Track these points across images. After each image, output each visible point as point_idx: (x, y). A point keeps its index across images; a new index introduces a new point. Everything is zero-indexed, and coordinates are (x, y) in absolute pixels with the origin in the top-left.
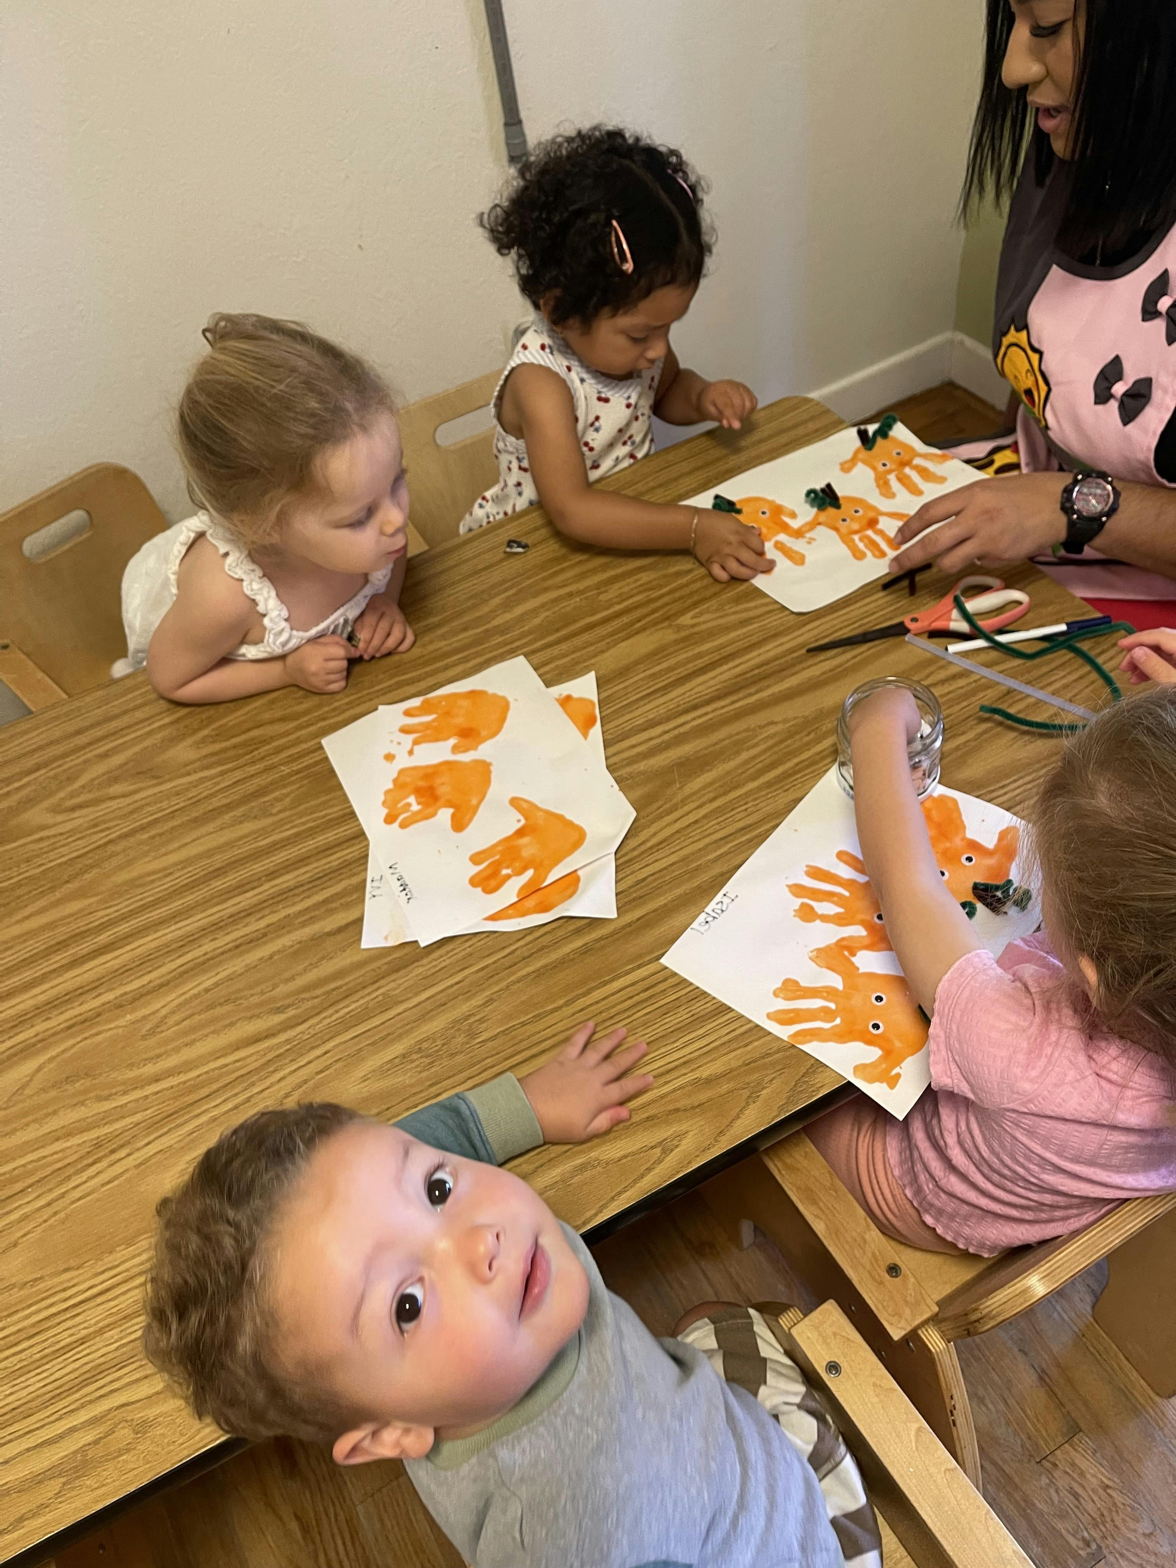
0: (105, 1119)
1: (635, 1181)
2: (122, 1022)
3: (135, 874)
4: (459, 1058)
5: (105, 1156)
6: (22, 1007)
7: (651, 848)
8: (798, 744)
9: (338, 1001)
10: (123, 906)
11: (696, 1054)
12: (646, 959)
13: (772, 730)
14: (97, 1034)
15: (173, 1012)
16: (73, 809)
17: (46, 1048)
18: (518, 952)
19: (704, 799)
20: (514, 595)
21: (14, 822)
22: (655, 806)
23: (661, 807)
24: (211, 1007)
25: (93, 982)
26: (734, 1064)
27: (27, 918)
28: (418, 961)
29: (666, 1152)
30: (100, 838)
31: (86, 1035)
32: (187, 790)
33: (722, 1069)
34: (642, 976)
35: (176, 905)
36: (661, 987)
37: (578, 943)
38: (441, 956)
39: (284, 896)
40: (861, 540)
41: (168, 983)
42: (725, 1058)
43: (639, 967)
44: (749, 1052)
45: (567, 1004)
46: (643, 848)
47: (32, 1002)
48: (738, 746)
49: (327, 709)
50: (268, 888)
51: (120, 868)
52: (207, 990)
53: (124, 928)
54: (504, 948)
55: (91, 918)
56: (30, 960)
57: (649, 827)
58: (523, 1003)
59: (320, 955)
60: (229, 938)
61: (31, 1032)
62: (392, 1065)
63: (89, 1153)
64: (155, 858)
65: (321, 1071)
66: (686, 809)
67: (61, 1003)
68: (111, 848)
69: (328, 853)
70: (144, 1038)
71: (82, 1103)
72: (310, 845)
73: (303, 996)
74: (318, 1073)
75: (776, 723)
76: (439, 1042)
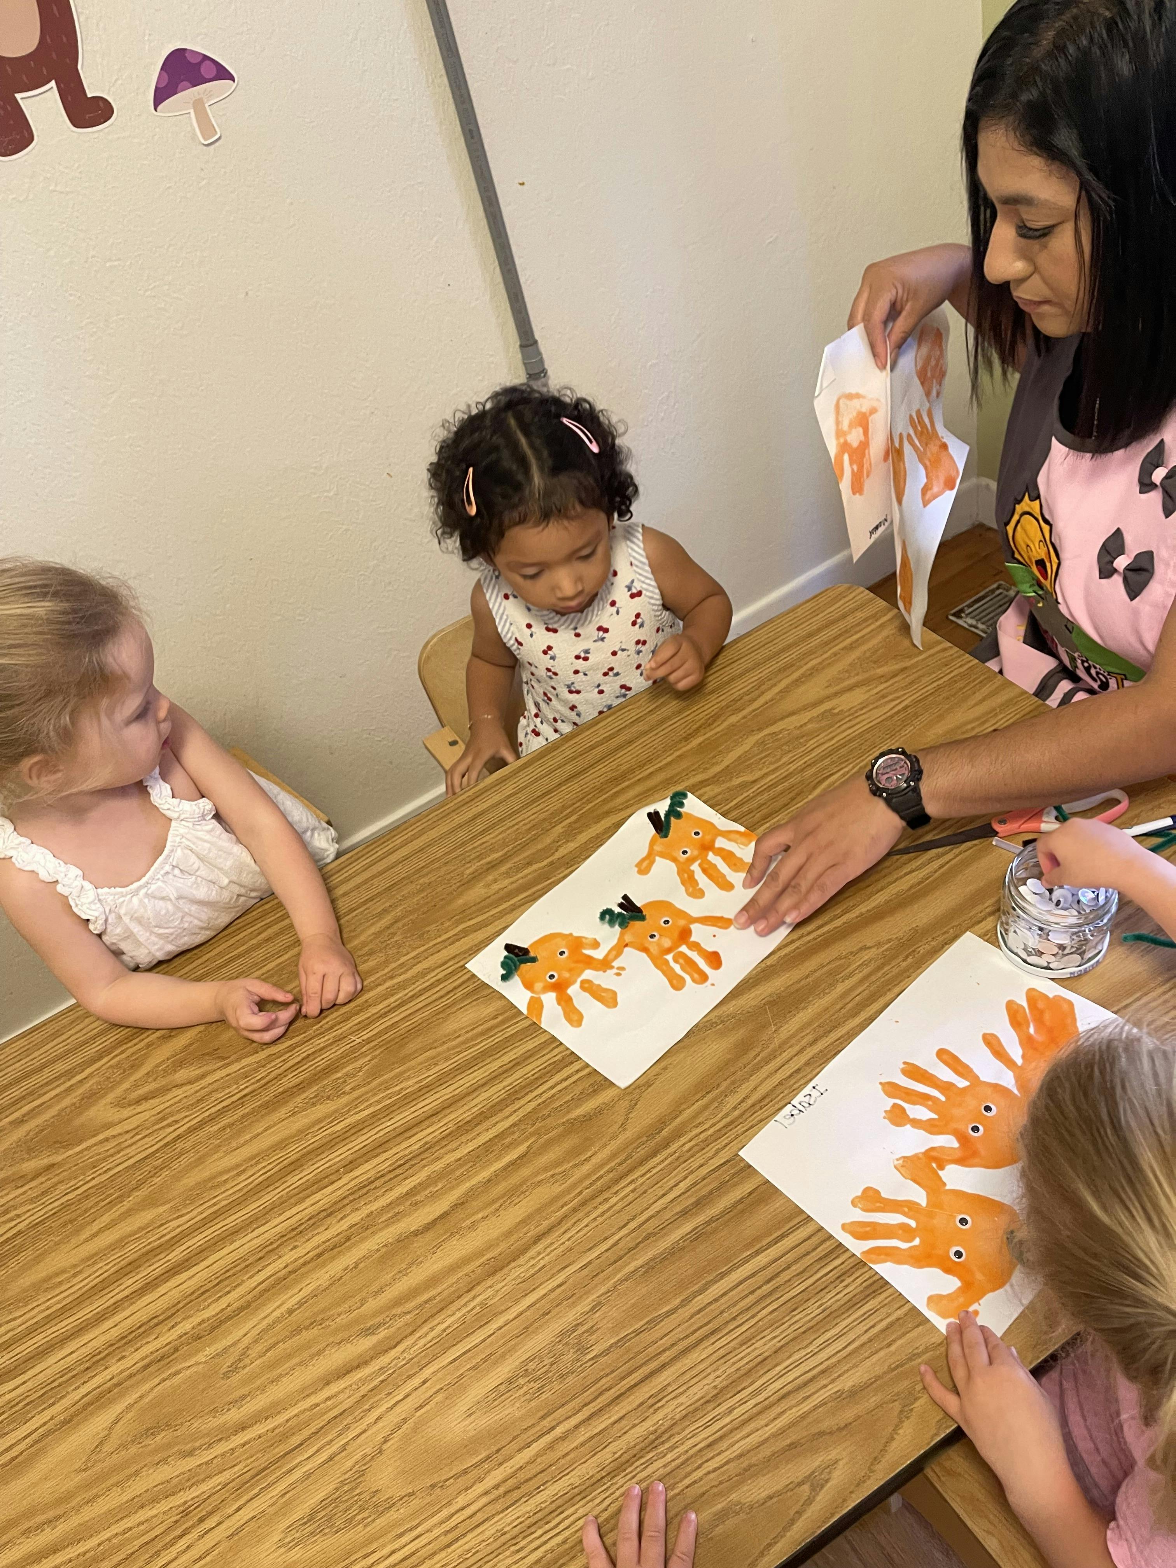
0: (192, 1479)
1: (786, 1529)
2: (201, 1357)
3: (206, 1174)
4: (570, 1379)
5: (193, 1526)
6: (95, 1344)
7: (753, 1105)
8: (895, 971)
9: (432, 1316)
10: (195, 1214)
11: (834, 1360)
12: (764, 1243)
13: (866, 956)
14: (175, 1374)
15: (256, 1341)
16: (138, 1102)
17: (122, 1395)
18: (621, 1245)
19: (804, 1042)
20: (575, 822)
21: (77, 1122)
22: (752, 1054)
23: (757, 1055)
24: (297, 1331)
25: (168, 1309)
26: (879, 1371)
27: (95, 1235)
28: (514, 1260)
29: (817, 1487)
30: (169, 1134)
31: (164, 1375)
32: (256, 1070)
33: (866, 1377)
34: (763, 1263)
35: (252, 1208)
36: (785, 1276)
37: (687, 1227)
38: (539, 1253)
39: (365, 1190)
40: (676, 960)
41: (248, 1305)
42: (868, 1363)
43: (757, 1253)
44: (894, 1353)
45: (683, 1304)
46: (744, 1106)
47: (103, 1339)
48: (833, 976)
49: (393, 965)
50: (347, 1182)
51: (190, 1167)
52: (290, 1312)
53: (197, 1241)
54: (606, 1239)
55: (163, 1231)
56: (100, 1287)
57: (747, 1079)
58: (633, 1305)
59: (409, 1260)
60: (309, 1246)
61: (106, 1375)
62: (500, 1393)
63: (176, 1522)
64: (227, 1153)
65: (421, 1407)
66: (785, 1056)
67: (136, 1337)
68: (180, 1145)
69: (407, 1135)
70: (226, 1376)
71: (164, 1461)
72: (388, 1125)
73: (394, 1312)
74: (417, 1409)
75: (870, 948)
76: (547, 1361)
